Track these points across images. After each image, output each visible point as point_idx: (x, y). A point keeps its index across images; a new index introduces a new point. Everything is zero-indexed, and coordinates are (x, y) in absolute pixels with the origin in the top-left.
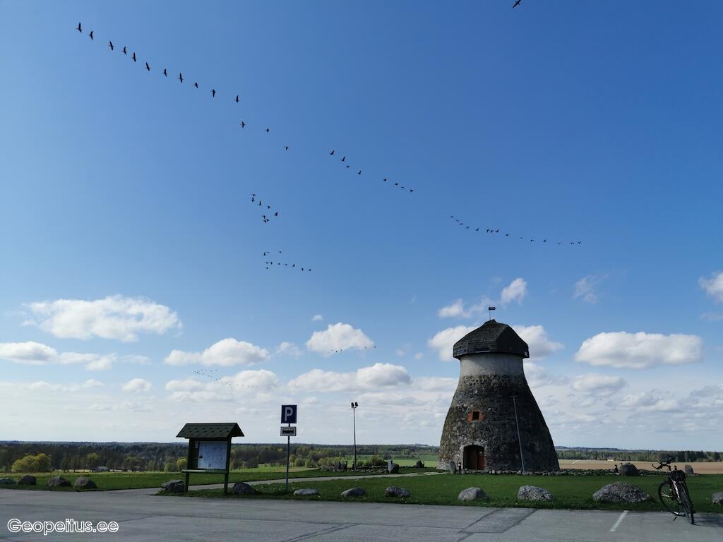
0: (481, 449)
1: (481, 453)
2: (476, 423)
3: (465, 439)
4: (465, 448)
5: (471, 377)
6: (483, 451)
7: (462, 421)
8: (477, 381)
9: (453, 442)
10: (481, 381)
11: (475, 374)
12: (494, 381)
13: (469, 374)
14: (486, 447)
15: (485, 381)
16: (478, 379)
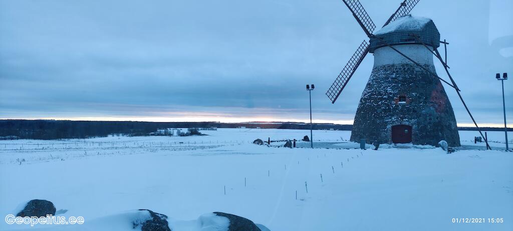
0: (409, 127)
1: (406, 130)
3: (392, 119)
4: (392, 126)
10: (405, 69)
11: (398, 63)
12: (417, 69)
13: (391, 63)
14: (414, 127)
15: (408, 68)
16: (401, 67)
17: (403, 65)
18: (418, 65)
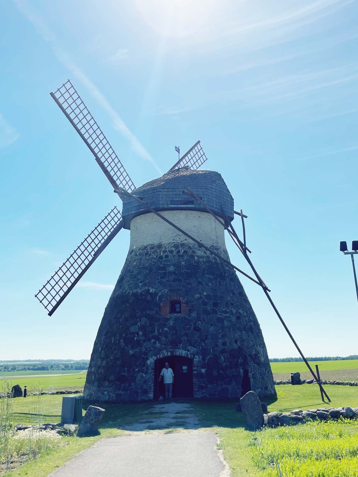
2: (176, 320)
4: (157, 360)
6: (191, 366)
7: (147, 316)
9: (131, 352)
11: (167, 242)
12: (200, 253)
13: (156, 242)
14: (197, 359)
15: (185, 252)
17: (176, 246)
18: (201, 245)
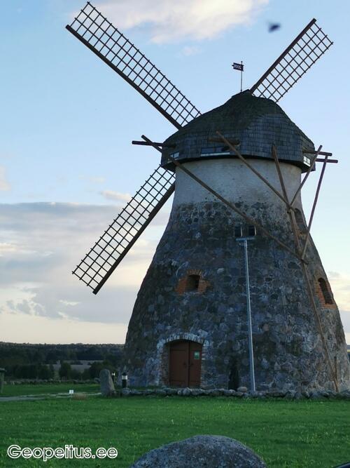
0: (197, 346)
1: (197, 354)
2: (191, 299)
3: (169, 327)
4: (166, 344)
5: (191, 207)
6: (201, 352)
7: (164, 294)
8: (202, 214)
9: (145, 334)
10: (210, 214)
15: (217, 214)
16: (204, 210)
